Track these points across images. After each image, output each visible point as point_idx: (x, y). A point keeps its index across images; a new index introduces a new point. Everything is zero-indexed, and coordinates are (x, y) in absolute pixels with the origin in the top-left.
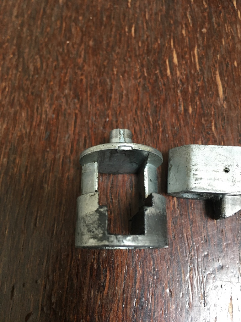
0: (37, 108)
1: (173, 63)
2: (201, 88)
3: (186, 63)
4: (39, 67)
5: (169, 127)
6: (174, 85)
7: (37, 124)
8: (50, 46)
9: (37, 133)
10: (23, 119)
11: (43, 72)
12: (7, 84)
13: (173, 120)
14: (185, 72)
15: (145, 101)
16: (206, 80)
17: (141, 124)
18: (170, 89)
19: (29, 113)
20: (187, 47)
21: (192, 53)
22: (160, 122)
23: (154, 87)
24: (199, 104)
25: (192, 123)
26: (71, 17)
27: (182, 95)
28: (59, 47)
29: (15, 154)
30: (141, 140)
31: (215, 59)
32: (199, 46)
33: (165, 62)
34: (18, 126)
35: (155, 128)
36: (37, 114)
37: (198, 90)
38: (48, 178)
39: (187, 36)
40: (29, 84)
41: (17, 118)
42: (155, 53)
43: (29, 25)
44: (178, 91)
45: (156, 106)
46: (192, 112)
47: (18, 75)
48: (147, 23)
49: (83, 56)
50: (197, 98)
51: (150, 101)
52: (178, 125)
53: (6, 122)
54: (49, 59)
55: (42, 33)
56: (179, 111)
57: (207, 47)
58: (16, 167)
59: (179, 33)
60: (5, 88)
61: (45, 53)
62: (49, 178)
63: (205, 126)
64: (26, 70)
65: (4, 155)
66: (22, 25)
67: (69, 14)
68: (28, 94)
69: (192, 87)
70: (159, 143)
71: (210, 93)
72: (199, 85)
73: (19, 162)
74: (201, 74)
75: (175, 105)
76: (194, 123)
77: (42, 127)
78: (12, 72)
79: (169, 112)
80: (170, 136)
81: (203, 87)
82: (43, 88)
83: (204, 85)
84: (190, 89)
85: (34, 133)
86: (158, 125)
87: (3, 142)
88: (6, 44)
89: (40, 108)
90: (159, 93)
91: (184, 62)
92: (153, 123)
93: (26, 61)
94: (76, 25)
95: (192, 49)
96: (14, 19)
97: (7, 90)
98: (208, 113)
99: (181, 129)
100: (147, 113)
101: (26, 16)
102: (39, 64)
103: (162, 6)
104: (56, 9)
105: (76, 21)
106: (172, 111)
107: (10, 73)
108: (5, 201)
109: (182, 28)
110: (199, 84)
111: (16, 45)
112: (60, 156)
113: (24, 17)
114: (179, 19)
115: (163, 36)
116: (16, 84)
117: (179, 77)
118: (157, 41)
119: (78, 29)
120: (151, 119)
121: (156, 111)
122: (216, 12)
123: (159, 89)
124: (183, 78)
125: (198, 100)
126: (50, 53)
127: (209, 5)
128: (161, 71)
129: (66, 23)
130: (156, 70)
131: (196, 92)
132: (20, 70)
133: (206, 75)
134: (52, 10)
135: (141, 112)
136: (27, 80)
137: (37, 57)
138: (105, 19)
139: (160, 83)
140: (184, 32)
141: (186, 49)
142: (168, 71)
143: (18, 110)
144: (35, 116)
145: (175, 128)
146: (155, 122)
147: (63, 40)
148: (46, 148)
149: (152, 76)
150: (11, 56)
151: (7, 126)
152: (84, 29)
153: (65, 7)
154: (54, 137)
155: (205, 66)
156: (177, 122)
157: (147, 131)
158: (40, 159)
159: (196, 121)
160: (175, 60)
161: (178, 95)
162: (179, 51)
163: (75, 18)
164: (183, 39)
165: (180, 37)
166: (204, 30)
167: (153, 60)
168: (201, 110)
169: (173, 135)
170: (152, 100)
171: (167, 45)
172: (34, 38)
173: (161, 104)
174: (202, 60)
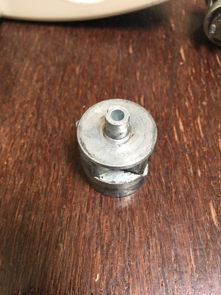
0: (55, 165)
1: (180, 130)
2: (206, 153)
3: (191, 130)
4: (57, 127)
5: (181, 189)
6: (182, 149)
7: (54, 180)
8: (67, 109)
9: (54, 189)
10: (40, 175)
11: (61, 132)
12: (26, 141)
13: (184, 182)
14: (191, 139)
15: (157, 163)
16: (210, 146)
17: (155, 184)
18: (179, 153)
19: (47, 169)
20: (190, 116)
21: (195, 122)
22: (172, 183)
23: (164, 150)
24: (207, 167)
25: (202, 185)
26: (86, 85)
27: (190, 158)
28: (76, 111)
29: (31, 210)
30: (155, 200)
31: (216, 128)
32: (201, 117)
33: (172, 128)
34: (35, 182)
35: (168, 189)
36: (54, 171)
37: (204, 155)
38: (63, 237)
39: (190, 107)
40: (47, 142)
41: (34, 174)
42: (163, 120)
43: (48, 90)
44: (187, 155)
45: (167, 168)
46: (201, 175)
47: (37, 134)
48: (154, 94)
50: (204, 162)
51: (161, 163)
52: (190, 187)
53: (23, 177)
54: (66, 120)
55: (60, 97)
56: (189, 173)
57: (208, 118)
58: (32, 224)
59: (183, 104)
60: (24, 144)
61: (63, 115)
62: (65, 237)
63: (214, 189)
64: (44, 129)
65: (20, 211)
66: (42, 89)
67: (85, 83)
68: (46, 151)
69: (199, 152)
70: (172, 203)
71: (216, 158)
72: (204, 151)
73: (34, 219)
74: (205, 141)
75: (185, 167)
76: (203, 185)
77: (59, 184)
78: (31, 130)
79: (180, 173)
80: (183, 197)
81: (209, 153)
82: (60, 147)
83: (209, 150)
84: (197, 154)
85: (51, 189)
86: (170, 186)
87: (19, 198)
88: (27, 105)
89: (57, 165)
90: (169, 156)
91: (189, 130)
92: (166, 184)
93: (45, 121)
94: (91, 92)
95: (195, 118)
96: (34, 83)
97: (25, 146)
98: (216, 177)
99: (192, 191)
100: (160, 174)
101: (45, 82)
102: (57, 124)
103: (166, 80)
104: (73, 77)
105: (91, 89)
106: (183, 173)
107: (29, 131)
108: (19, 260)
109: (185, 100)
110: (205, 149)
111: (36, 106)
112: (76, 214)
113: (43, 81)
114: (182, 92)
115: (169, 106)
116: (35, 142)
117: (186, 143)
118: (164, 110)
119: (93, 96)
120: (163, 180)
121: (168, 173)
122: (213, 88)
123: (168, 152)
124: (190, 144)
125: (205, 164)
126: (67, 115)
127: (207, 82)
128: (169, 136)
129: (82, 90)
130: (165, 135)
131: (203, 156)
132: (39, 129)
133: (210, 142)
134: (70, 78)
135: (154, 173)
136: (45, 138)
137: (55, 118)
138: (117, 89)
139: (170, 146)
140: (187, 104)
141: (190, 119)
142: (176, 137)
143: (35, 166)
144: (52, 173)
145: (187, 190)
146: (168, 183)
147: (80, 104)
148: (62, 205)
149: (161, 141)
150: (31, 116)
151: (24, 181)
152: (99, 96)
153: (81, 76)
154: (70, 194)
155: (208, 134)
156: (188, 184)
157: (160, 191)
158: (56, 216)
159: (206, 184)
160: (181, 127)
161: (186, 158)
162: (184, 119)
163: (90, 87)
164: (186, 110)
165: (184, 108)
166: (204, 103)
167: (161, 126)
168: (209, 173)
169: (185, 197)
170: (163, 162)
171: (173, 114)
172: (52, 101)
173: (171, 167)
174: (205, 129)
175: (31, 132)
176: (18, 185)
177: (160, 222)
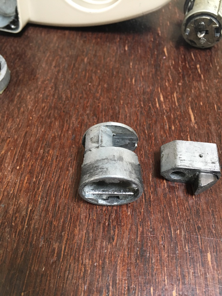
0: (67, 120)
1: (161, 101)
2: (179, 115)
3: (169, 101)
4: (69, 96)
5: (159, 137)
6: (161, 112)
7: (66, 130)
8: (77, 85)
9: (66, 135)
10: (56, 126)
11: (72, 100)
12: (46, 104)
13: (162, 133)
14: (168, 106)
15: (142, 121)
16: (182, 111)
17: (140, 134)
18: (159, 115)
19: (61, 123)
20: (169, 92)
21: (172, 96)
22: (152, 134)
23: (148, 113)
24: (179, 125)
25: (175, 135)
26: (92, 70)
27: (167, 119)
28: (84, 86)
29: (49, 148)
30: (140, 143)
31: (188, 100)
32: (177, 92)
33: (155, 99)
34: (53, 130)
35: (150, 137)
36: (67, 124)
37: (178, 117)
38: (72, 164)
39: (169, 86)
40: (62, 106)
41: (52, 125)
42: (148, 94)
43: (63, 72)
44: (165, 116)
45: (150, 124)
46: (174, 129)
47: (54, 101)
48: (142, 77)
49: (100, 92)
50: (177, 121)
51: (146, 121)
52: (165, 136)
53: (44, 127)
54: (76, 92)
55: (72, 77)
56: (165, 128)
57: (182, 93)
58: (50, 156)
59: (164, 85)
60: (45, 107)
61: (74, 89)
62: (73, 164)
63: (183, 138)
64: (60, 98)
65: (41, 147)
66: (58, 72)
67: (91, 69)
68: (61, 112)
69: (174, 115)
70: (152, 146)
71: (186, 119)
72: (178, 114)
73: (51, 153)
74: (179, 108)
75: (162, 124)
76: (176, 136)
77: (70, 132)
78: (50, 98)
79: (159, 128)
80: (160, 142)
81: (181, 115)
82: (71, 109)
83: (181, 114)
84: (172, 116)
85: (64, 135)
86: (151, 135)
87: (41, 140)
88: (47, 82)
89: (68, 120)
90: (151, 117)
91: (168, 100)
92: (148, 134)
93: (60, 93)
94: (96, 75)
95: (172, 93)
96: (52, 67)
97: (46, 108)
98: (185, 130)
99: (167, 139)
100: (144, 128)
101: (61, 67)
102: (69, 95)
103: (152, 69)
104: (82, 65)
105: (96, 73)
106: (160, 128)
107: (49, 99)
108: (40, 177)
109: (166, 82)
110: (178, 113)
111: (54, 83)
113: (59, 67)
114: (164, 76)
115: (153, 85)
116: (53, 105)
117: (164, 109)
118: (149, 88)
119: (97, 77)
120: (146, 132)
121: (150, 127)
122: (187, 74)
123: (151, 114)
124: (167, 109)
125: (178, 123)
126: (77, 89)
127: (183, 70)
128: (152, 104)
129: (89, 74)
130: (149, 104)
131: (176, 118)
132: (56, 97)
133: (182, 108)
134: (80, 65)
135: (140, 127)
136: (60, 103)
137: (68, 91)
138: (115, 73)
139: (153, 112)
140: (167, 84)
141: (169, 94)
142: (157, 105)
143: (53, 121)
144: (65, 125)
145: (163, 138)
146: (150, 133)
147: (86, 83)
148: (72, 145)
149: (146, 107)
150: (50, 89)
151: (44, 130)
152: (101, 78)
153: (88, 64)
154: (78, 139)
155: (182, 104)
156: (164, 134)
157: (144, 138)
158: (67, 151)
159: (177, 135)
160: (162, 99)
161: (164, 119)
162: (164, 94)
163: (95, 71)
164: (166, 88)
165: (165, 87)
166: (180, 84)
167: (147, 98)
168: (180, 128)
169: (162, 142)
170: (147, 121)
171: (156, 90)
172: (66, 80)
173: (153, 123)
174: (179, 100)
175: (50, 100)
176: (40, 132)
177: (142, 157)
